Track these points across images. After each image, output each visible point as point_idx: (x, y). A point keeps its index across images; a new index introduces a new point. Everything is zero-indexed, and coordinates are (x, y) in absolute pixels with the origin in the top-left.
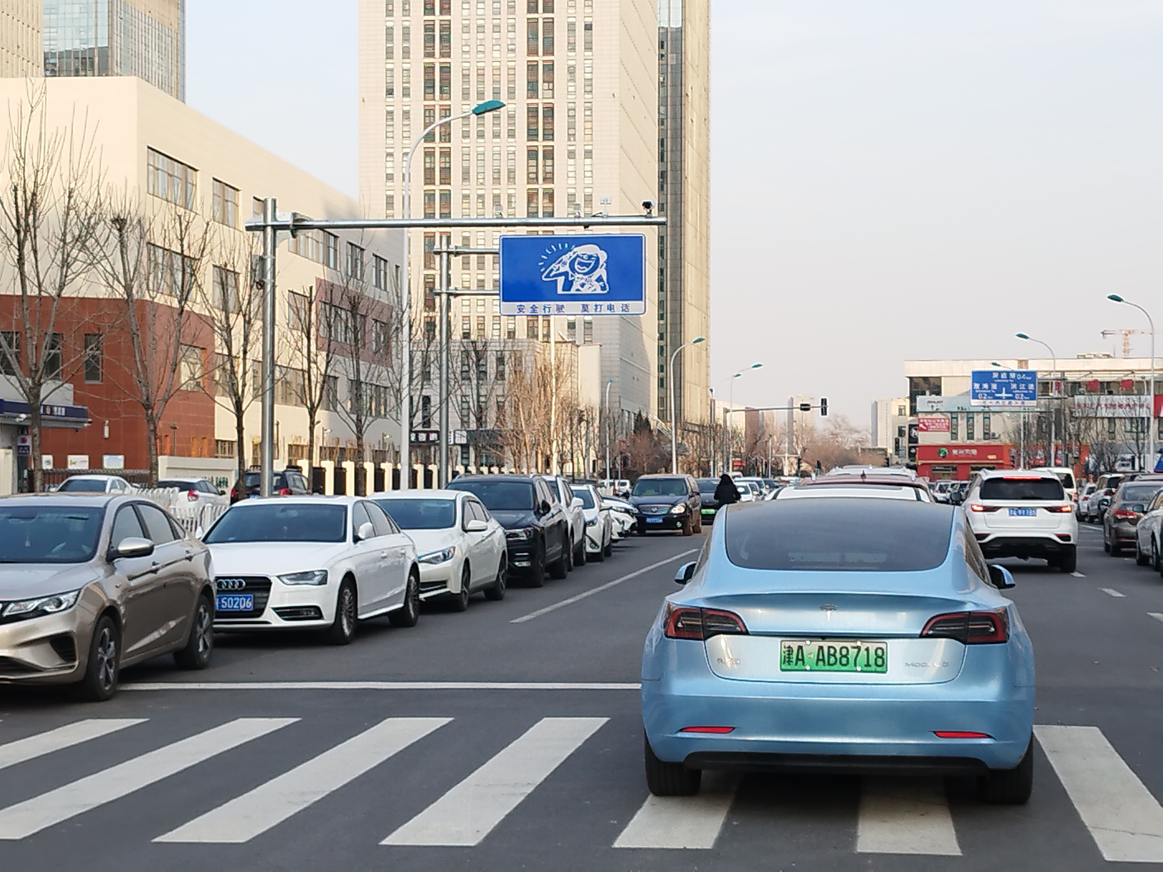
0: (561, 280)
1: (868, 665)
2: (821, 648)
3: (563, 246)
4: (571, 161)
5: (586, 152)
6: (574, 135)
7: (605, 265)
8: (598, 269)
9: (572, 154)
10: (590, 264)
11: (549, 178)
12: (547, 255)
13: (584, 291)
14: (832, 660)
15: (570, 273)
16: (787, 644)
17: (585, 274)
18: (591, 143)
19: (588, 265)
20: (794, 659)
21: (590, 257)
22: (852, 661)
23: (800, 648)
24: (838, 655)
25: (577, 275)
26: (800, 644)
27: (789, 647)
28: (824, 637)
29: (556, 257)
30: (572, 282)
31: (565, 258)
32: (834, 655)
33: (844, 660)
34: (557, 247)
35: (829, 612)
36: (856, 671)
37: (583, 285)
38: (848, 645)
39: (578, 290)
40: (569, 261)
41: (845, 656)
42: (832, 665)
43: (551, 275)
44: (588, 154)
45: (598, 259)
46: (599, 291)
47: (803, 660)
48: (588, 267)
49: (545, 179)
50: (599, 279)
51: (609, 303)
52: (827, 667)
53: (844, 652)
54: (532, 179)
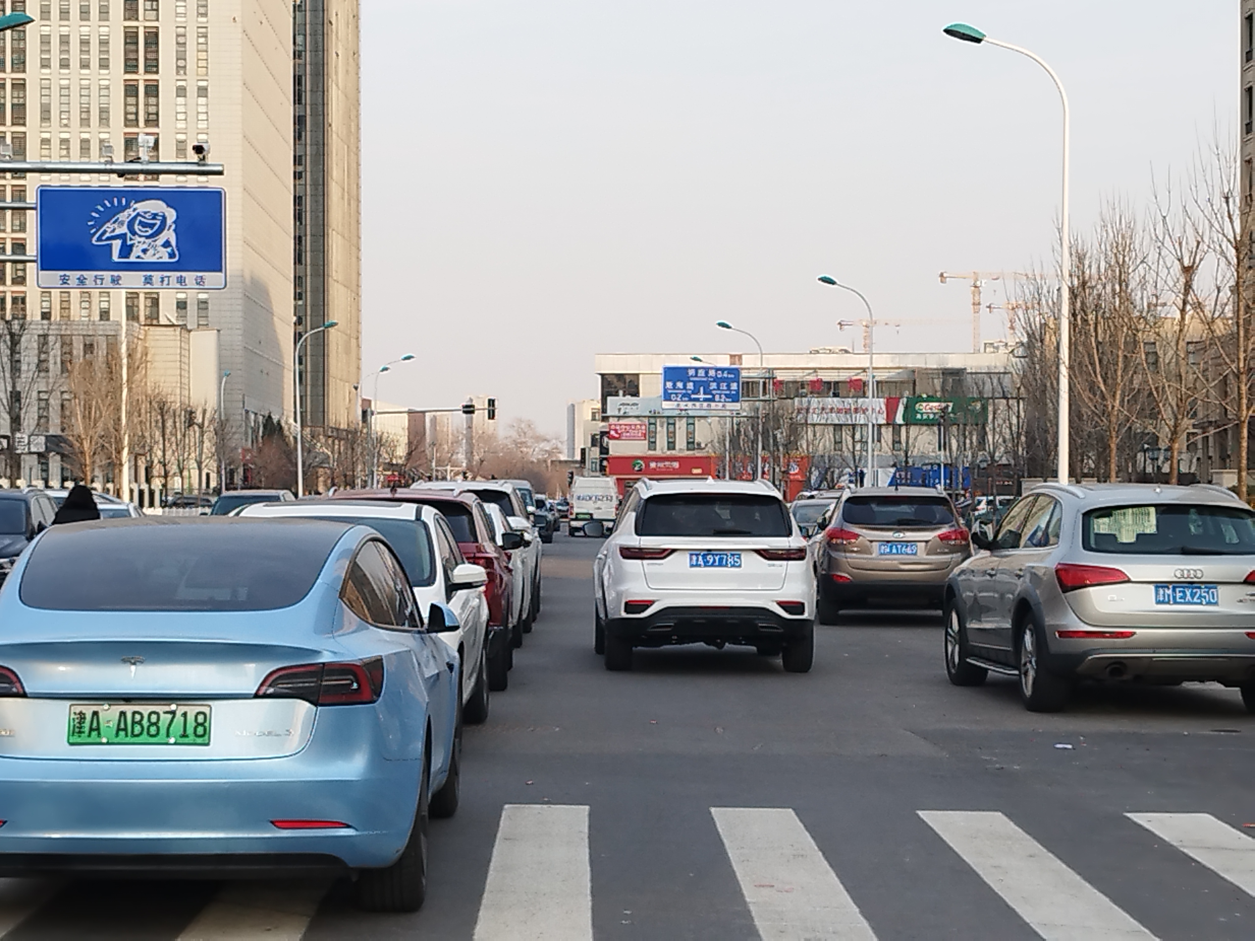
0: (117, 245)
1: (184, 735)
2: (123, 714)
3: (120, 202)
4: (181, 100)
5: (200, 89)
6: (185, 67)
7: (173, 227)
8: (165, 232)
9: (181, 92)
10: (154, 225)
11: (153, 120)
12: (97, 211)
13: (148, 258)
14: (137, 729)
15: (129, 235)
16: (78, 709)
17: (147, 237)
18: (206, 78)
19: (152, 226)
20: (86, 729)
21: (154, 216)
22: (163, 731)
23: (95, 714)
24: (145, 723)
25: (138, 239)
26: (95, 708)
27: (81, 713)
28: (128, 699)
29: (110, 214)
30: (132, 246)
31: (124, 216)
32: (140, 723)
33: (153, 730)
34: (112, 203)
35: (133, 668)
36: (167, 744)
37: (145, 251)
38: (160, 709)
39: (138, 257)
40: (128, 220)
41: (155, 724)
42: (137, 736)
43: (104, 238)
44: (203, 92)
45: (164, 218)
46: (166, 259)
47: (98, 729)
48: (152, 228)
49: (147, 122)
50: (167, 244)
51: (178, 274)
52: (129, 739)
53: (154, 718)
54: (131, 121)
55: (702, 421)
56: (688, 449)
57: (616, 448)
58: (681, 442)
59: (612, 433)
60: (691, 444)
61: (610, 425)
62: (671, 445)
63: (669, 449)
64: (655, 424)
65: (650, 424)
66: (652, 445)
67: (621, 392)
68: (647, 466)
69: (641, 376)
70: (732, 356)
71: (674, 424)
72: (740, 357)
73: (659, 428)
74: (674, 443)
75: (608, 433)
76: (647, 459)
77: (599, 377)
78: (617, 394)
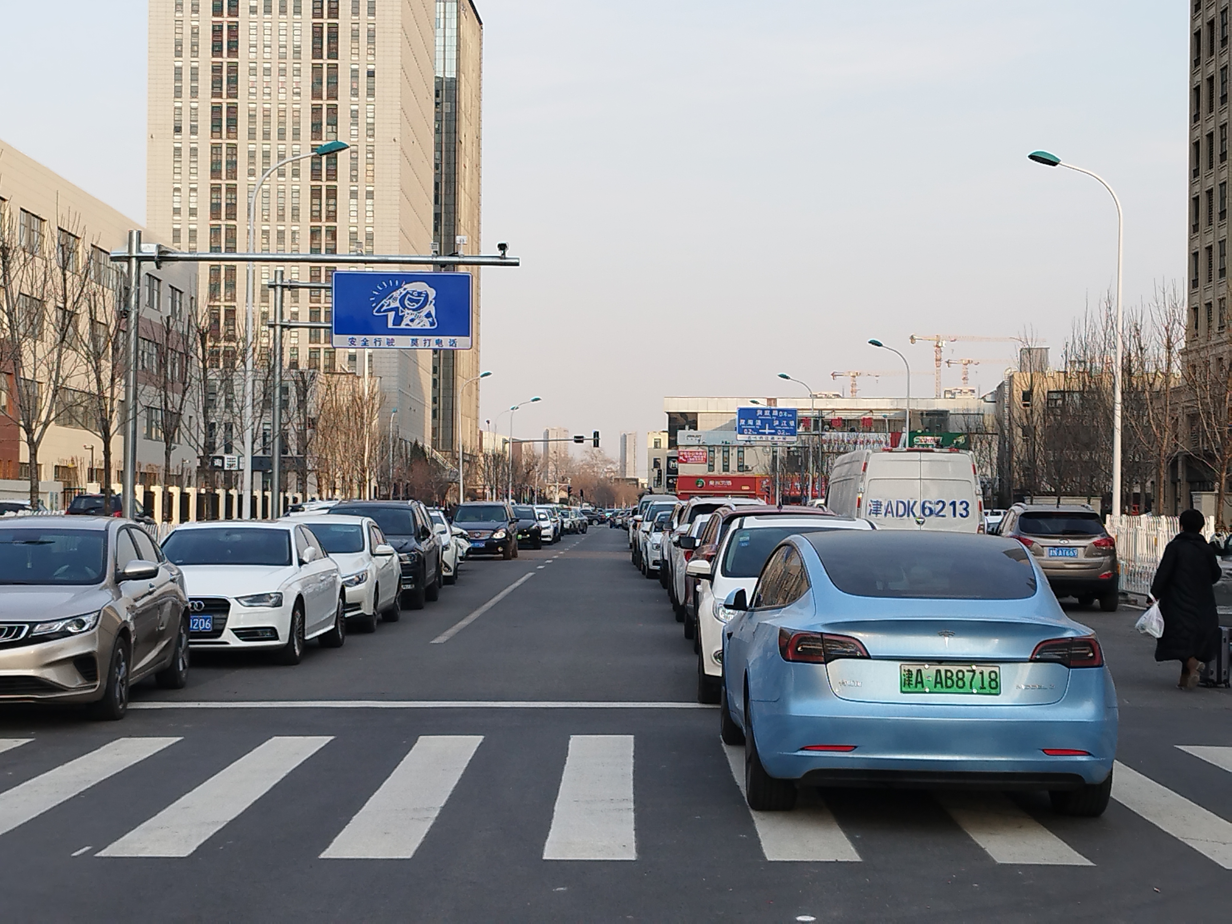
0: (391, 315)
3: (394, 283)
8: (427, 306)
10: (420, 300)
12: (378, 290)
13: (414, 326)
15: (401, 308)
17: (414, 310)
19: (417, 301)
21: (420, 294)
25: (407, 311)
29: (387, 293)
30: (402, 317)
31: (396, 294)
34: (388, 284)
37: (412, 320)
39: (408, 325)
40: (399, 298)
43: (382, 310)
45: (427, 296)
46: (428, 327)
48: (418, 303)
50: (428, 315)
55: (750, 449)
56: (739, 471)
57: (684, 470)
58: (733, 465)
59: (681, 458)
60: (741, 467)
61: (679, 452)
62: (726, 468)
63: (724, 471)
64: (714, 451)
65: (710, 451)
66: (711, 467)
67: (687, 427)
68: (708, 483)
69: (699, 415)
70: (769, 400)
71: (728, 451)
72: (775, 400)
73: (716, 455)
74: (728, 466)
75: (677, 458)
76: (707, 478)
77: (667, 415)
78: (684, 429)
